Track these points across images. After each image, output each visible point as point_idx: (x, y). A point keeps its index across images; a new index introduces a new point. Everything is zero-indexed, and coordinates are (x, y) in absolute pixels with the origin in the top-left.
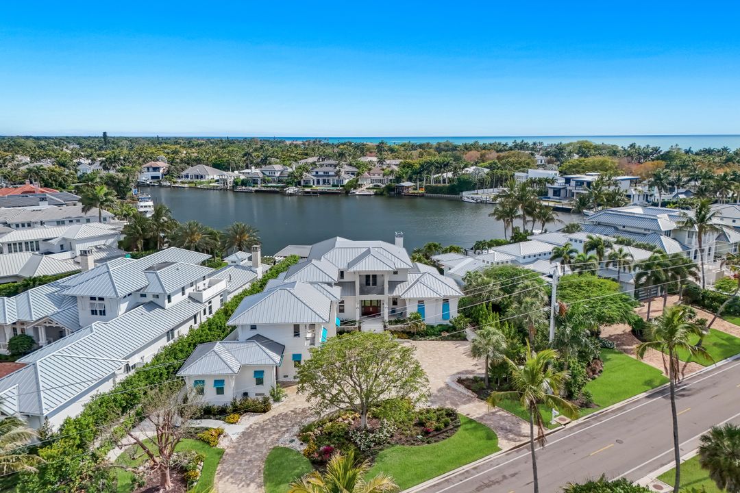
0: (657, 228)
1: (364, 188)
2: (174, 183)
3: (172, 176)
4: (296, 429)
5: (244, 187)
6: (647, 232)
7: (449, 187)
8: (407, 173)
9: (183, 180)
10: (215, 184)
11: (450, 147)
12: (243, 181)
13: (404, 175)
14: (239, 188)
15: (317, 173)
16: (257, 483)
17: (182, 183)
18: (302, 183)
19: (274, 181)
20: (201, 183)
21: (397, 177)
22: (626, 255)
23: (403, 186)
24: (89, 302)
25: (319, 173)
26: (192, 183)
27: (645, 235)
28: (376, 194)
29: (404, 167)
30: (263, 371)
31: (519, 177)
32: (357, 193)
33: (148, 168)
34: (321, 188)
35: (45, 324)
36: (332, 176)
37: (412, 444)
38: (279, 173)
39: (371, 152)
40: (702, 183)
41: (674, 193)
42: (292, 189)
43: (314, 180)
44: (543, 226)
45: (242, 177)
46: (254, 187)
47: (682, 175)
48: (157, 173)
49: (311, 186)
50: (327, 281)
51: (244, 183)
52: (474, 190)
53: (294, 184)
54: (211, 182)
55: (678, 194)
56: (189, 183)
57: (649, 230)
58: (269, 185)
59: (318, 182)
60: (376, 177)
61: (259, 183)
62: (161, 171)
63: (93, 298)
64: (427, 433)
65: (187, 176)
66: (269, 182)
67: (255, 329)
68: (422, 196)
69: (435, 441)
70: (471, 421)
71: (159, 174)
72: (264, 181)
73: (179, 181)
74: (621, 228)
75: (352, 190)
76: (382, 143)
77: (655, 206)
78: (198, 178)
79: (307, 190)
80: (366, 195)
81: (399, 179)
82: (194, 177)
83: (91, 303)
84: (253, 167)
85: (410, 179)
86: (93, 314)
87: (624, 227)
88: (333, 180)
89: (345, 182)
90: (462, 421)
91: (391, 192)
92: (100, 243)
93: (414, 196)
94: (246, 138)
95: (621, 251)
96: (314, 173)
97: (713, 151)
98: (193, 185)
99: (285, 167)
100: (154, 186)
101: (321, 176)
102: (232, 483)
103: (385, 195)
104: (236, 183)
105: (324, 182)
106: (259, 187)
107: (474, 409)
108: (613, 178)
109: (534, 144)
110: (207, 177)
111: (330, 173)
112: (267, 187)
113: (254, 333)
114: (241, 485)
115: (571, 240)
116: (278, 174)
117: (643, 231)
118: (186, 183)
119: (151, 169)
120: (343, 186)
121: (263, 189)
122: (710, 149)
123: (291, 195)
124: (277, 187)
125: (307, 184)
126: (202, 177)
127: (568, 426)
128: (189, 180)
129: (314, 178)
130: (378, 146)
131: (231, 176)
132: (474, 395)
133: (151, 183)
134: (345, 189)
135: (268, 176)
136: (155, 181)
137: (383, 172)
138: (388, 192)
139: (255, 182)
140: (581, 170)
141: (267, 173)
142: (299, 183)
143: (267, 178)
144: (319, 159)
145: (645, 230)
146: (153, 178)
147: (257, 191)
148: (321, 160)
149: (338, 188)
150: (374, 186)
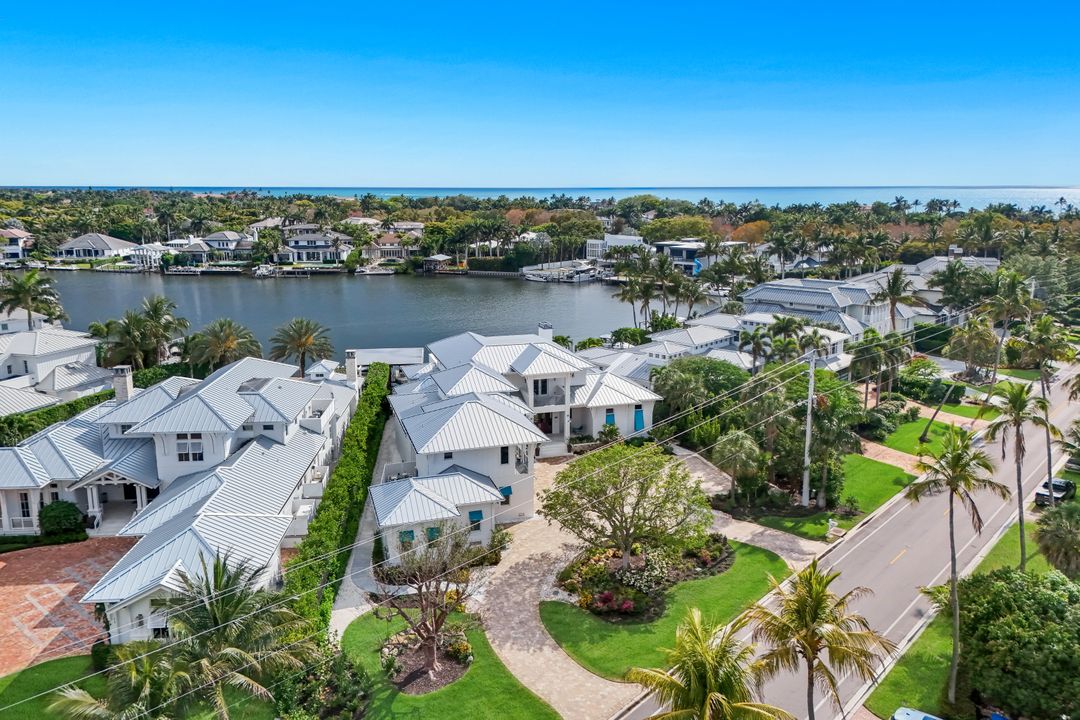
0: (833, 304)
1: (375, 264)
2: (51, 263)
3: (44, 252)
4: (552, 579)
5: (180, 268)
6: (820, 310)
7: (504, 261)
8: (438, 241)
9: (64, 257)
10: (124, 264)
11: (470, 203)
12: (176, 257)
13: (434, 245)
14: (173, 269)
15: (297, 242)
16: (550, 646)
17: (64, 262)
18: (276, 259)
19: (227, 257)
20: (100, 263)
21: (423, 247)
22: (822, 337)
23: (436, 261)
24: (174, 441)
25: (301, 244)
26: (83, 262)
27: (820, 313)
28: (396, 273)
29: (432, 232)
30: (480, 512)
31: (593, 245)
32: (368, 272)
34: (308, 265)
35: (99, 483)
36: (322, 247)
37: (695, 578)
38: (234, 244)
39: (355, 211)
40: (836, 249)
41: (796, 262)
42: (263, 269)
43: (293, 254)
44: (691, 308)
45: (173, 252)
46: (197, 266)
47: (806, 239)
48: (14, 247)
49: (291, 264)
50: (504, 390)
51: (179, 261)
52: (536, 264)
53: (263, 260)
54: (116, 261)
55: (799, 263)
56: (77, 262)
57: (823, 307)
58: (221, 263)
59: (299, 258)
60: (388, 246)
61: (204, 260)
62: (21, 243)
63: (182, 436)
64: (704, 564)
65: (70, 252)
66: (220, 258)
67: (451, 457)
68: (465, 274)
69: (719, 572)
70: (744, 545)
71: (18, 249)
72: (211, 257)
73: (59, 259)
74: (788, 306)
75: (359, 268)
76: (369, 197)
77: (826, 278)
78: (90, 255)
79: (288, 268)
81: (426, 251)
82: (82, 254)
83: (178, 444)
84: (191, 236)
85: (441, 251)
86: (181, 459)
87: (791, 304)
88: (325, 253)
89: (344, 256)
90: (734, 547)
91: (416, 268)
92: (71, 360)
93: (453, 275)
94: (123, 189)
95: (815, 333)
96: (293, 244)
97: (804, 207)
98: (88, 266)
99: (242, 235)
100: (13, 269)
101: (304, 247)
102: (520, 650)
103: (411, 273)
104: (165, 261)
105: (310, 256)
106: (205, 267)
107: (739, 531)
108: (722, 244)
109: (580, 199)
110: (106, 252)
111: (318, 243)
112: (221, 266)
113: (449, 463)
114: (531, 651)
115: (745, 323)
116: (232, 246)
117: (815, 309)
118: (72, 263)
120: (342, 262)
121: (214, 269)
122: (800, 205)
123: (264, 277)
124: (237, 266)
125: (283, 261)
126: (97, 253)
127: (847, 538)
128: (76, 257)
129: (295, 251)
130: (362, 202)
131: (155, 251)
132: (728, 516)
133: (7, 264)
134: (347, 267)
135: (218, 250)
136: (14, 260)
137: (399, 240)
138: (414, 269)
139: (198, 259)
140: (667, 235)
141: (216, 245)
142: (271, 259)
143: (216, 252)
144: (285, 221)
145: (818, 307)
146: (8, 256)
147: (203, 273)
148: (287, 223)
149: (335, 265)
150: (389, 260)
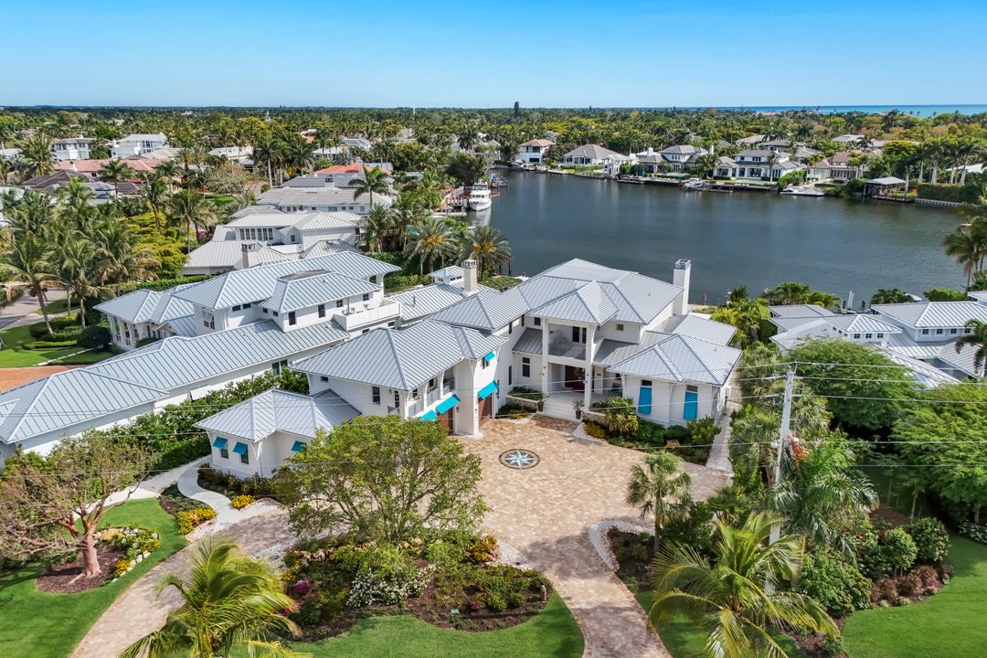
1: (813, 184)
2: (553, 167)
3: (554, 158)
5: (631, 176)
7: (962, 189)
8: (893, 161)
9: (565, 164)
10: (600, 171)
12: (634, 167)
13: (888, 166)
14: (625, 178)
15: (742, 158)
17: (562, 168)
18: (715, 174)
19: (676, 169)
20: (583, 169)
21: (872, 169)
23: (881, 184)
25: (745, 160)
26: (573, 168)
28: (826, 195)
32: (796, 192)
33: (527, 148)
34: (746, 181)
36: (763, 163)
38: (687, 157)
39: (860, 128)
42: (694, 182)
43: (734, 170)
45: (634, 162)
46: (645, 176)
48: (537, 154)
51: (634, 170)
53: (702, 173)
54: (595, 168)
56: (570, 168)
58: (668, 174)
59: (742, 173)
61: (656, 170)
62: (542, 151)
64: (470, 609)
65: (570, 160)
66: (669, 170)
68: (911, 202)
70: (563, 612)
71: (539, 155)
72: (662, 168)
73: (559, 165)
75: (790, 187)
78: (582, 162)
79: (719, 183)
80: (811, 196)
81: (877, 171)
82: (578, 161)
84: (651, 149)
85: (896, 173)
88: (765, 170)
89: (783, 174)
90: (548, 607)
91: (854, 194)
93: (896, 202)
96: (739, 159)
98: (574, 171)
99: (697, 149)
100: (529, 170)
101: (748, 163)
103: (842, 197)
104: (623, 171)
105: (752, 172)
106: (654, 177)
110: (593, 161)
111: (763, 160)
112: (667, 177)
116: (684, 159)
118: (566, 168)
119: (531, 149)
120: (778, 180)
123: (690, 190)
125: (722, 175)
126: (588, 161)
128: (572, 164)
129: (738, 167)
130: (886, 118)
131: (620, 160)
132: (614, 566)
133: (526, 166)
134: (779, 185)
135: (670, 162)
136: (533, 164)
137: (850, 159)
138: (849, 193)
139: (650, 170)
141: (670, 158)
142: (710, 173)
143: (667, 164)
144: (766, 137)
146: (532, 160)
147: (647, 183)
148: (768, 139)
149: (768, 183)
150: (835, 181)
